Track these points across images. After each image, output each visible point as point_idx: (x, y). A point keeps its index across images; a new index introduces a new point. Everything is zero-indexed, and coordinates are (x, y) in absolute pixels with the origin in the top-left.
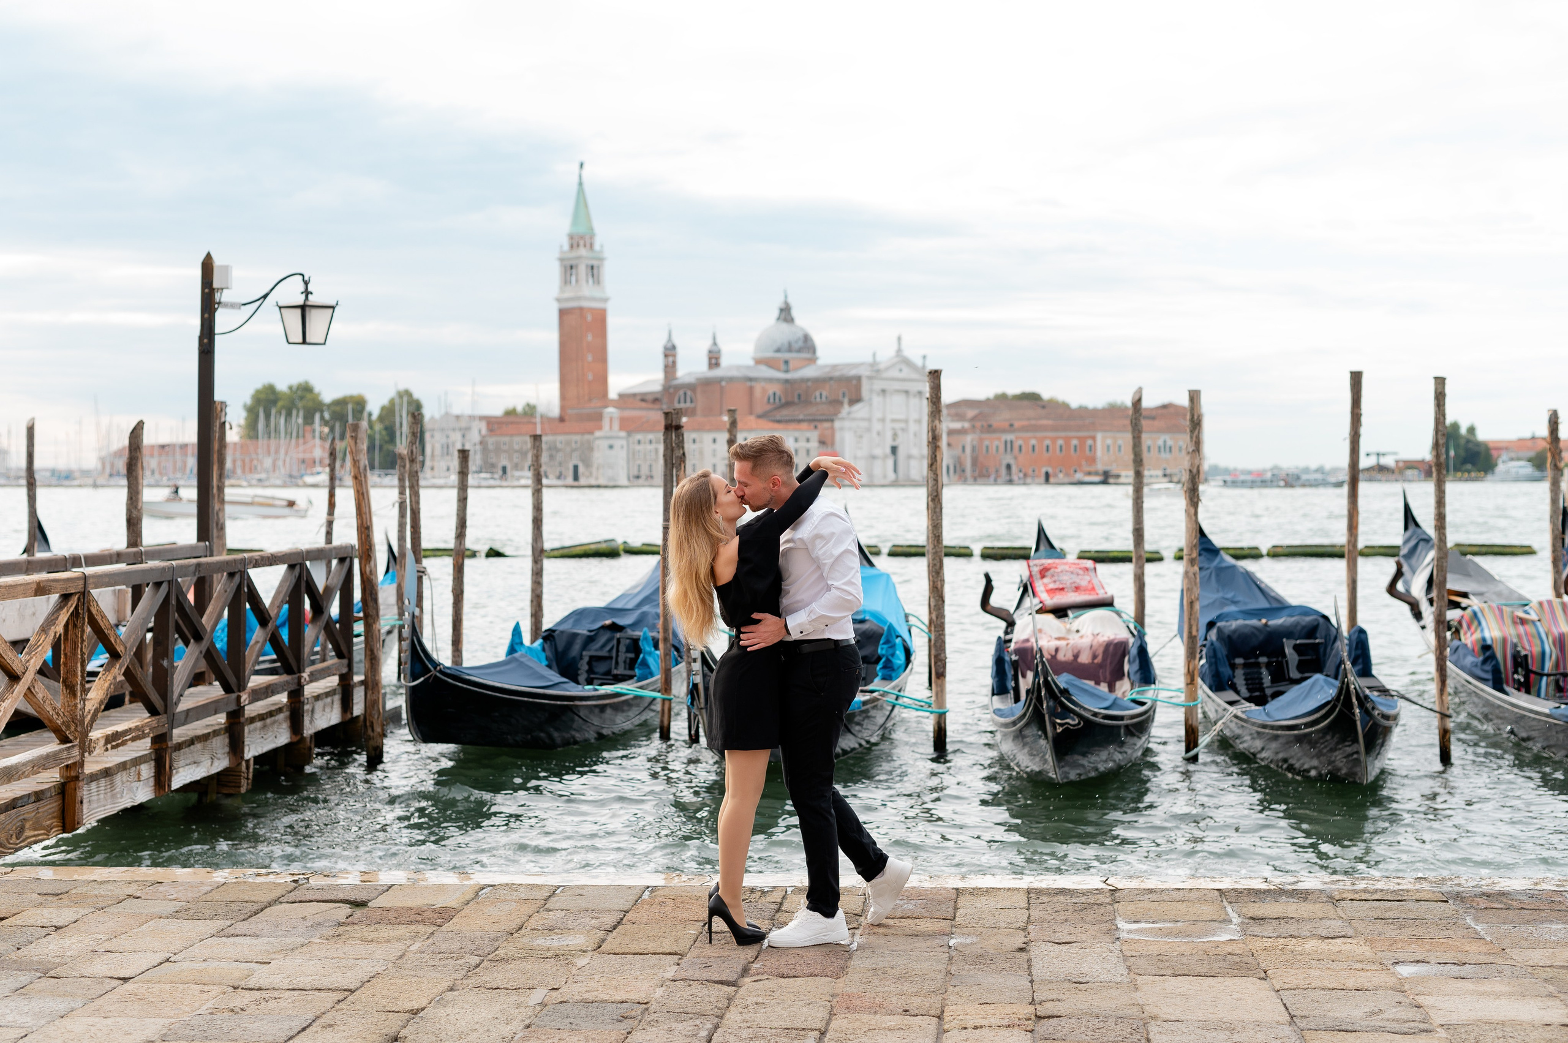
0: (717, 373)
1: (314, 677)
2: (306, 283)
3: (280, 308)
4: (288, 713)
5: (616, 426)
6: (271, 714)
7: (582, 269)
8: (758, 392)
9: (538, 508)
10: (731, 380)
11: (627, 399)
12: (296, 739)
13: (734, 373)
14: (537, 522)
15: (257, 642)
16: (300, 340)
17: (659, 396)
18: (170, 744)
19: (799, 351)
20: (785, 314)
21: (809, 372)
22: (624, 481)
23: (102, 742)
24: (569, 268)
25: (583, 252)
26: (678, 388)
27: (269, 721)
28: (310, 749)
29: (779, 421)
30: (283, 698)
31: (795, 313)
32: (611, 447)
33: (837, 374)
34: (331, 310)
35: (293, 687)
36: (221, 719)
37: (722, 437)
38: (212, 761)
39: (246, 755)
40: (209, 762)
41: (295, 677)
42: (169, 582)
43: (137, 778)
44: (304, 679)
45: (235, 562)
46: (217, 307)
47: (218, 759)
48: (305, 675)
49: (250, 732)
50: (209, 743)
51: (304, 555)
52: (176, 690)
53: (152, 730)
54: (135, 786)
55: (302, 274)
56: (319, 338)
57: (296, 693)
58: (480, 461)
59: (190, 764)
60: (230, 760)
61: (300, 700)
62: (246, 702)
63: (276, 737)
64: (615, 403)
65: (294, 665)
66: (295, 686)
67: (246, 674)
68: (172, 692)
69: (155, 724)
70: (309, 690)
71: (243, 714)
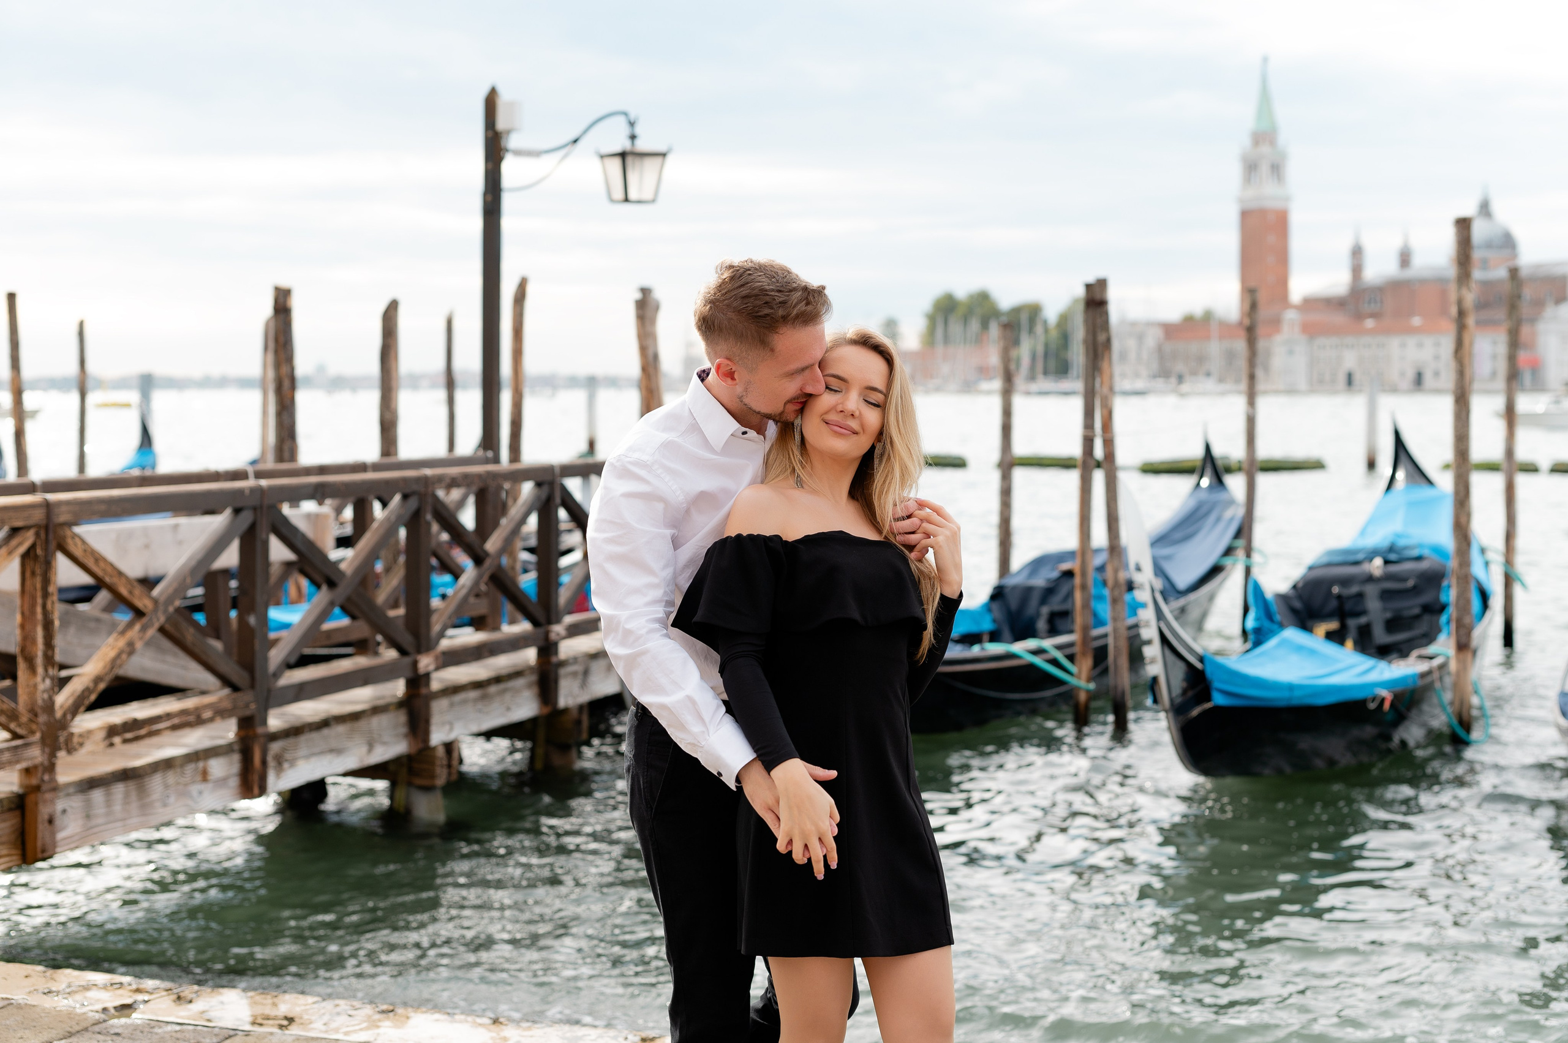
0: (1409, 274)
1: (575, 631)
2: (632, 124)
3: (602, 157)
4: (533, 678)
5: (1297, 329)
6: (498, 680)
7: (1265, 169)
9: (1007, 413)
10: (1423, 282)
11: (1311, 304)
12: (546, 710)
13: (1428, 274)
14: (1006, 430)
16: (623, 197)
17: (1343, 299)
18: (260, 730)
19: (1503, 246)
20: (1485, 210)
22: (1304, 386)
23: (102, 734)
24: (1251, 167)
25: (1265, 149)
26: (1366, 290)
27: (493, 689)
28: (579, 722)
30: (530, 655)
32: (1290, 352)
33: (1543, 272)
34: (659, 160)
36: (398, 688)
37: (1411, 341)
38: (371, 747)
39: (437, 737)
40: (364, 749)
41: (541, 630)
42: (255, 509)
43: (199, 778)
44: (558, 634)
45: (405, 480)
46: (504, 154)
47: (384, 743)
48: (558, 629)
49: (452, 705)
50: (362, 724)
51: (557, 471)
52: (276, 656)
53: (221, 713)
54: (195, 789)
55: (625, 114)
56: (648, 195)
57: (547, 649)
58: (1155, 366)
59: (322, 753)
60: (410, 744)
61: (554, 660)
62: (432, 667)
63: (508, 709)
64: (1297, 308)
65: (540, 615)
66: (541, 643)
67: (436, 628)
68: (266, 659)
69: (227, 704)
70: (570, 647)
71: (427, 684)
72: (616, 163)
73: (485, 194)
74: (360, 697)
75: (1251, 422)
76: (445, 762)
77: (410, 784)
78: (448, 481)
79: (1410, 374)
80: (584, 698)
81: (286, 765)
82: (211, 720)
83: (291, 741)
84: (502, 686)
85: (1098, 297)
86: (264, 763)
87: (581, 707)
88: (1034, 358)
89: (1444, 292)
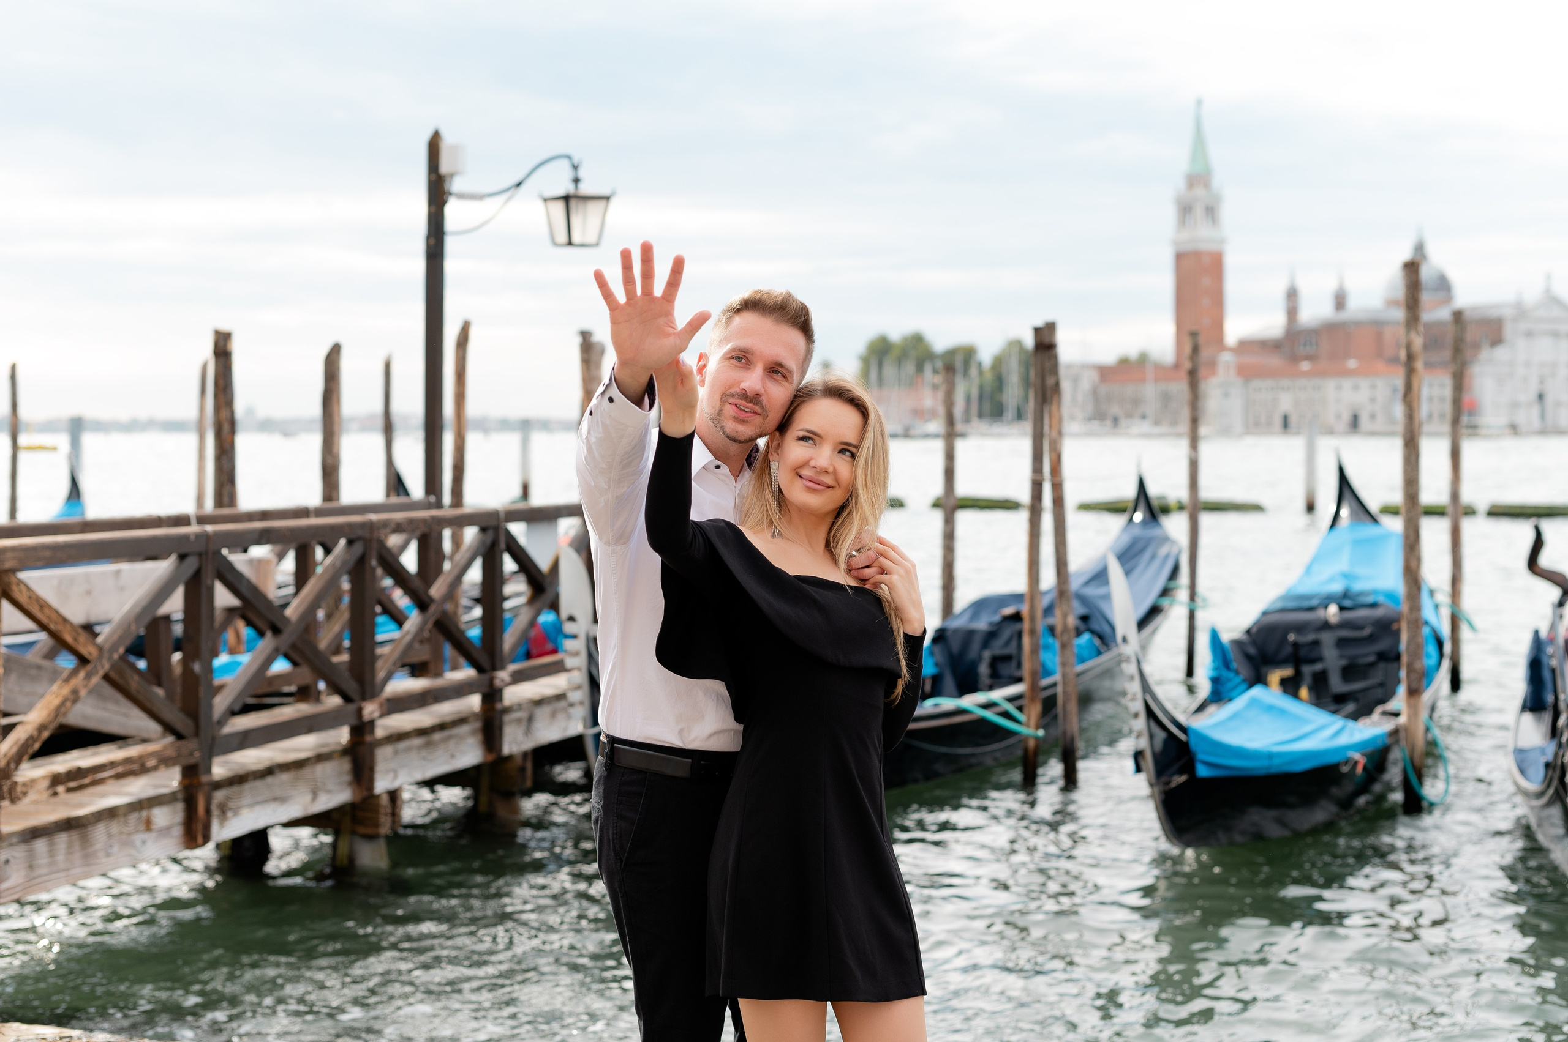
0: (1344, 316)
1: (518, 677)
2: (575, 168)
3: (545, 200)
4: (478, 725)
5: (1232, 371)
6: (442, 727)
7: (1199, 211)
8: (1386, 336)
9: (950, 458)
10: (1358, 324)
11: (1245, 346)
12: (491, 758)
13: (1361, 316)
16: (565, 240)
17: (1280, 342)
18: (204, 779)
19: (1433, 291)
20: (1418, 253)
21: (1442, 314)
22: (1239, 428)
23: (45, 783)
24: (1185, 210)
25: (1199, 192)
26: (1301, 332)
27: (437, 736)
28: (522, 770)
30: (475, 701)
31: (1428, 251)
32: (1226, 395)
33: (1477, 315)
34: (602, 203)
36: (343, 735)
37: (1347, 383)
38: (315, 795)
39: (381, 785)
40: (308, 797)
41: (485, 677)
42: (200, 555)
43: (143, 827)
44: (503, 681)
45: (351, 525)
46: (447, 198)
47: (329, 792)
48: (503, 675)
49: (396, 753)
50: (306, 772)
51: (502, 516)
52: (220, 703)
53: (165, 761)
54: (138, 838)
55: (569, 157)
56: (591, 238)
57: (491, 696)
58: (1090, 408)
59: (266, 801)
60: (354, 792)
61: (498, 706)
62: (376, 714)
63: (453, 756)
64: (1232, 350)
65: (484, 661)
66: (486, 690)
67: (381, 675)
68: (210, 706)
69: (171, 753)
70: (515, 694)
71: (372, 731)
72: (560, 206)
73: (428, 238)
74: (304, 745)
75: (1194, 466)
76: (389, 810)
77: (353, 833)
78: (393, 526)
79: (1346, 417)
80: (528, 745)
81: (230, 814)
82: (155, 768)
83: (235, 789)
84: (446, 733)
85: (1047, 341)
86: (208, 812)
87: (525, 755)
88: (968, 400)
89: (1379, 337)
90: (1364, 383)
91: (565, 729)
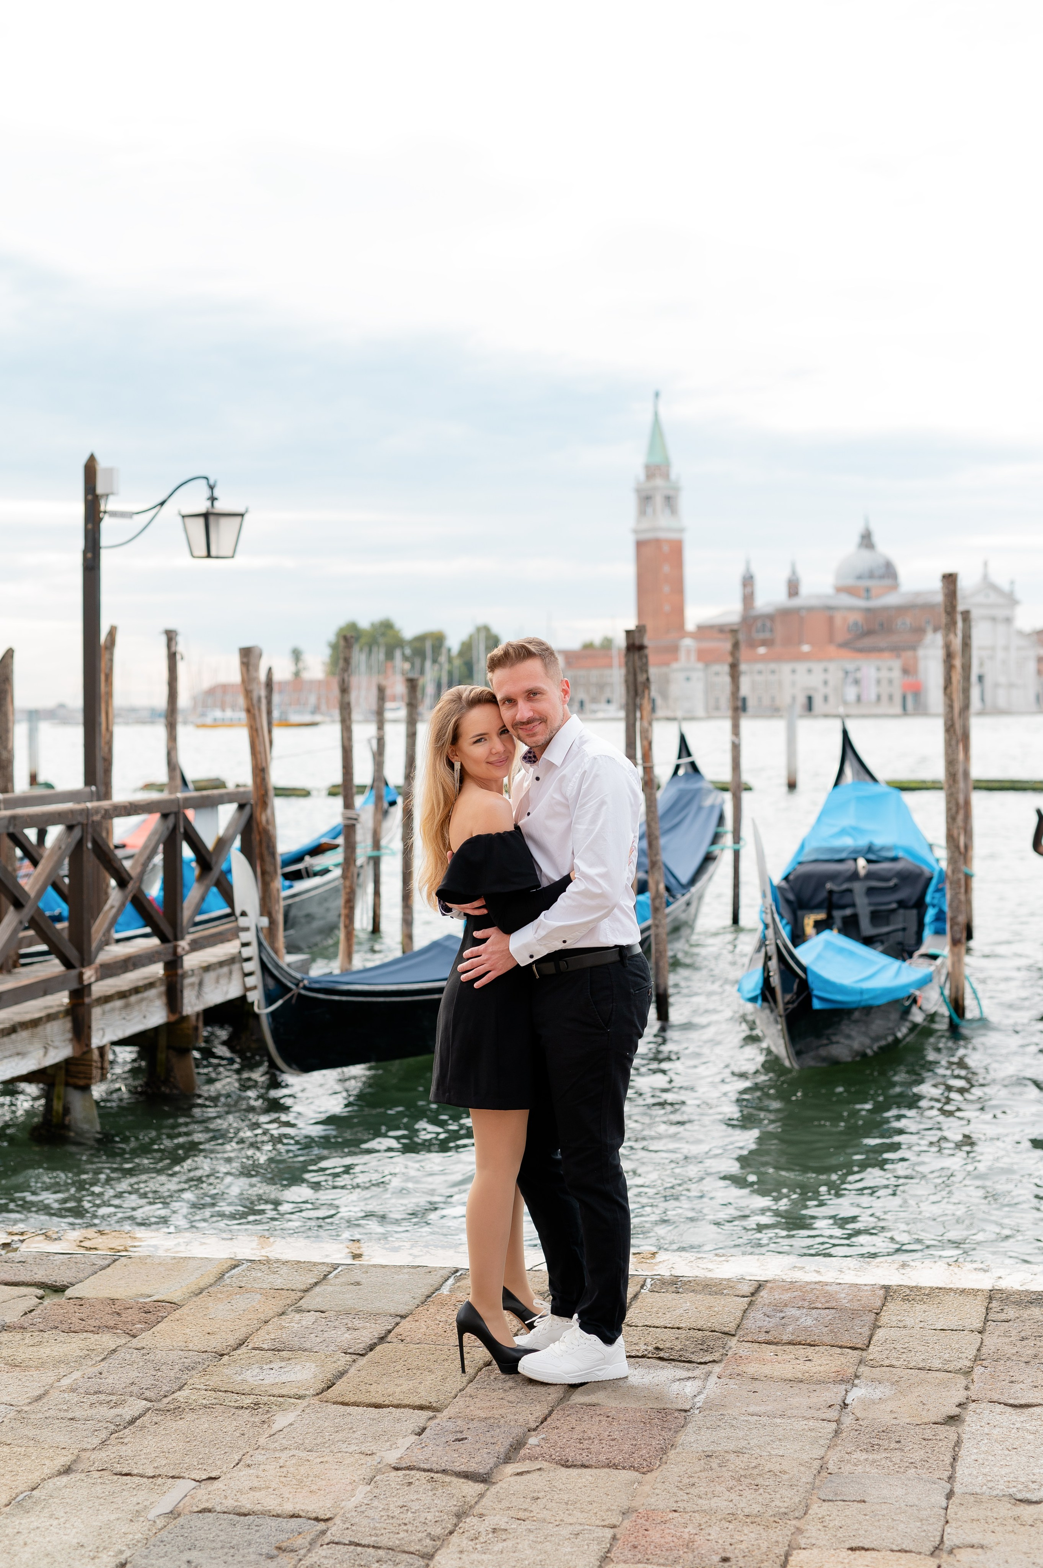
0: (796, 602)
1: (196, 946)
2: (212, 488)
3: (183, 517)
4: (162, 989)
5: (693, 656)
6: (136, 990)
7: (659, 500)
8: (838, 621)
10: (811, 609)
12: (173, 1018)
13: (814, 602)
15: (112, 907)
16: (204, 552)
17: (735, 627)
19: (882, 577)
20: (867, 540)
21: (891, 600)
22: (701, 712)
24: (645, 499)
25: (659, 482)
26: (756, 618)
27: (133, 999)
28: (196, 1029)
29: (860, 650)
30: (157, 970)
31: (877, 539)
32: (688, 679)
33: (920, 601)
34: (239, 519)
35: (169, 958)
36: (63, 998)
37: (801, 667)
39: (96, 1041)
40: (41, 1052)
41: (168, 946)
44: (183, 949)
45: (72, 812)
46: (102, 516)
47: (56, 1048)
48: (184, 944)
50: (40, 1029)
51: (181, 803)
55: (206, 478)
56: (227, 551)
57: (173, 965)
59: (10, 1056)
60: (74, 1048)
61: (180, 972)
62: (93, 979)
64: (692, 635)
65: (167, 931)
67: (94, 945)
70: (191, 961)
71: (89, 994)
72: (201, 521)
73: (85, 553)
75: (736, 750)
76: (99, 1065)
77: (67, 1084)
79: (802, 700)
80: (200, 1007)
84: (140, 996)
85: (637, 642)
87: (198, 1014)
89: (831, 620)
90: (817, 667)
91: (227, 993)
